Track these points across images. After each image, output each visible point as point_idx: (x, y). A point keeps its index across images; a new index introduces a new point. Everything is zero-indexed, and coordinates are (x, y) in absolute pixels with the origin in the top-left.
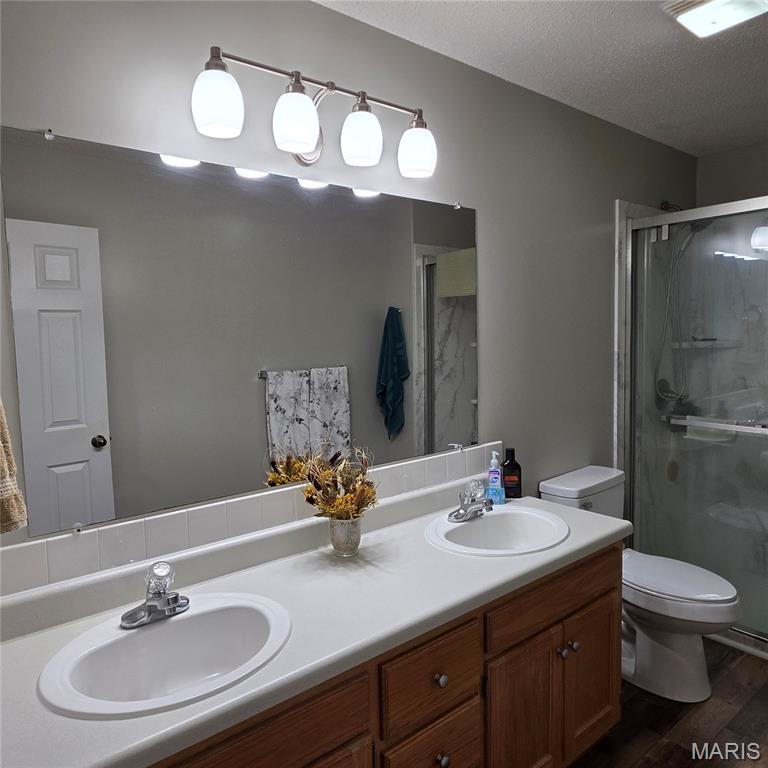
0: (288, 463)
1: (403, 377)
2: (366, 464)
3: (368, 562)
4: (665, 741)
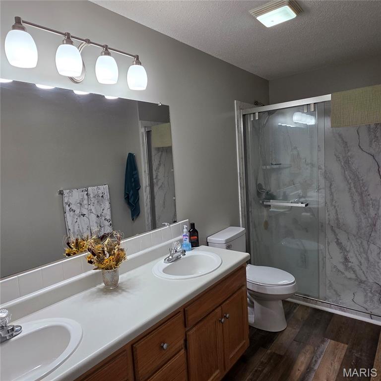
0: (77, 243)
1: (137, 188)
2: (120, 239)
3: (123, 290)
4: (269, 351)
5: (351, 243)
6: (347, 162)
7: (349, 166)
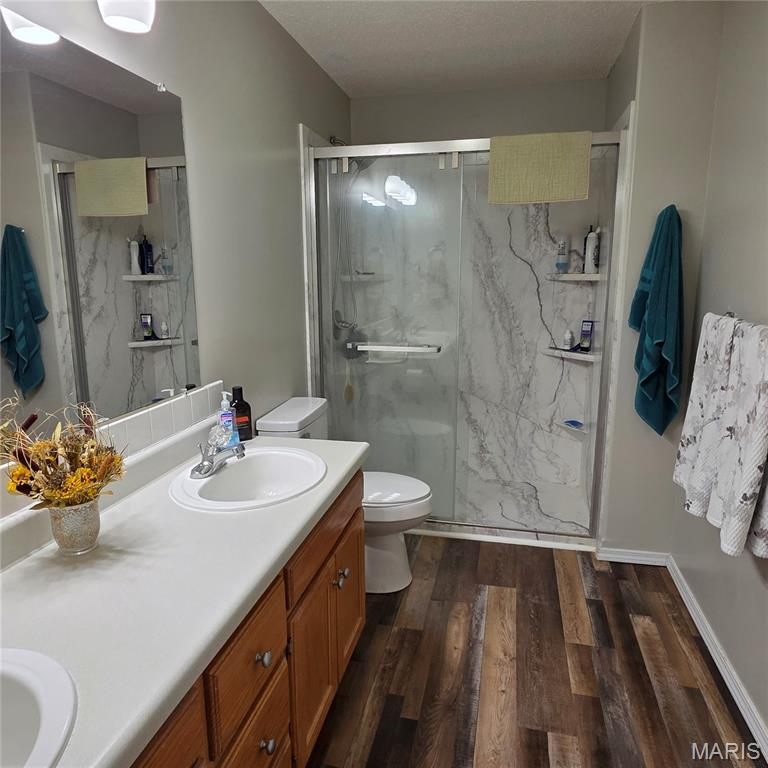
1: (37, 317)
4: (395, 629)
5: (492, 420)
6: (490, 275)
7: (493, 282)
